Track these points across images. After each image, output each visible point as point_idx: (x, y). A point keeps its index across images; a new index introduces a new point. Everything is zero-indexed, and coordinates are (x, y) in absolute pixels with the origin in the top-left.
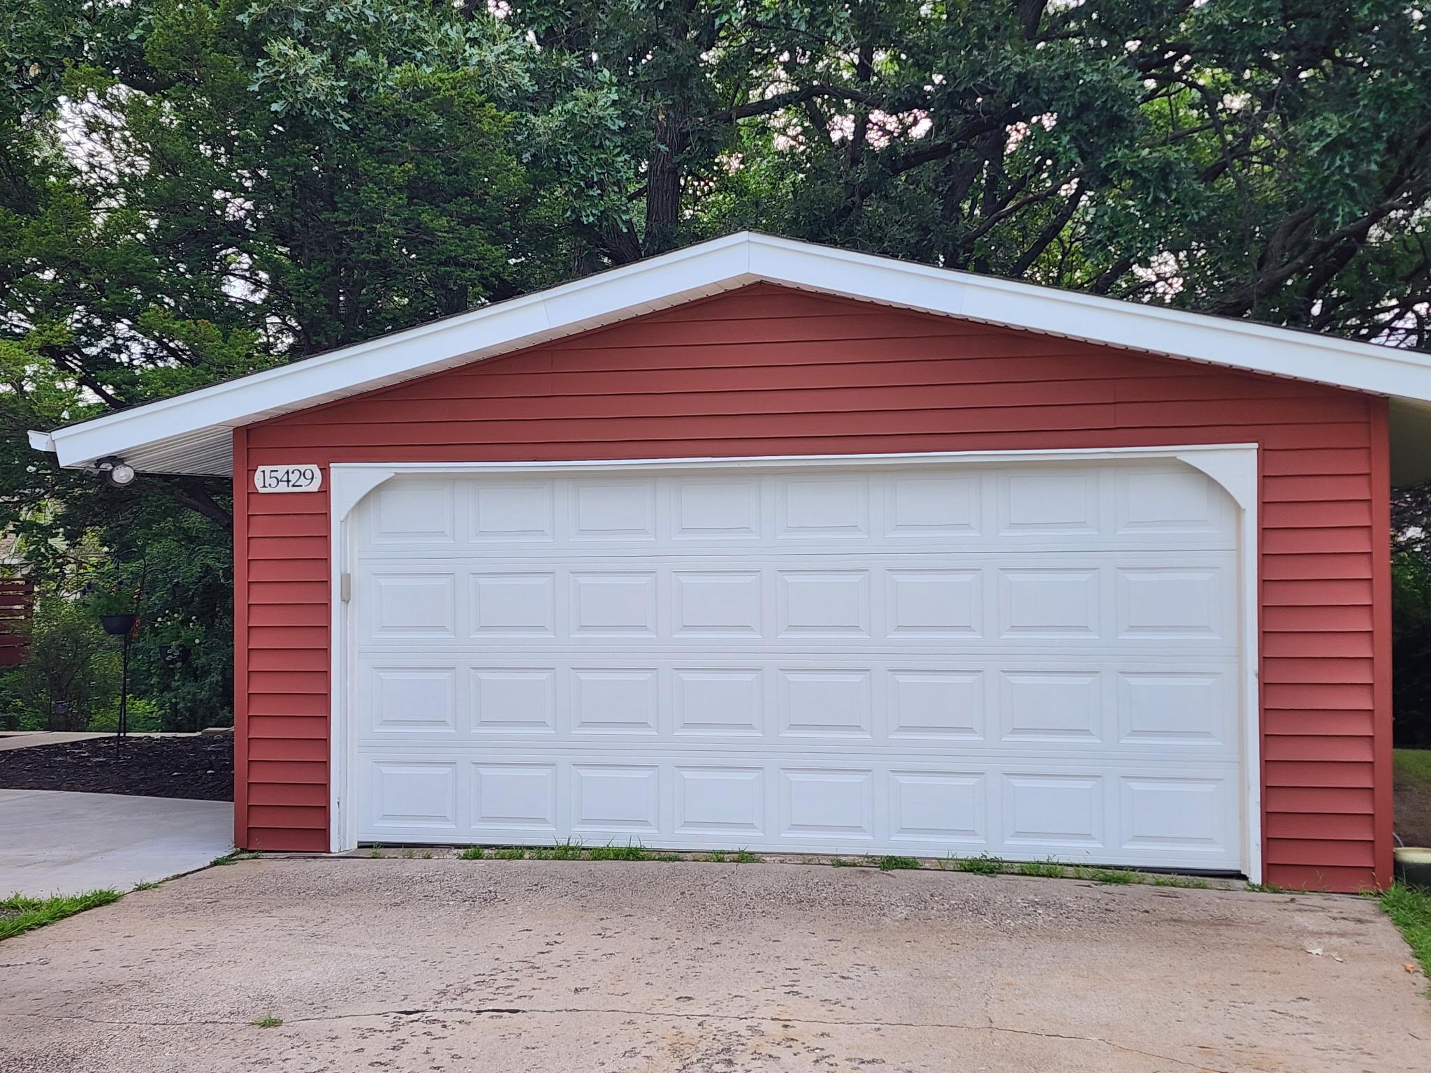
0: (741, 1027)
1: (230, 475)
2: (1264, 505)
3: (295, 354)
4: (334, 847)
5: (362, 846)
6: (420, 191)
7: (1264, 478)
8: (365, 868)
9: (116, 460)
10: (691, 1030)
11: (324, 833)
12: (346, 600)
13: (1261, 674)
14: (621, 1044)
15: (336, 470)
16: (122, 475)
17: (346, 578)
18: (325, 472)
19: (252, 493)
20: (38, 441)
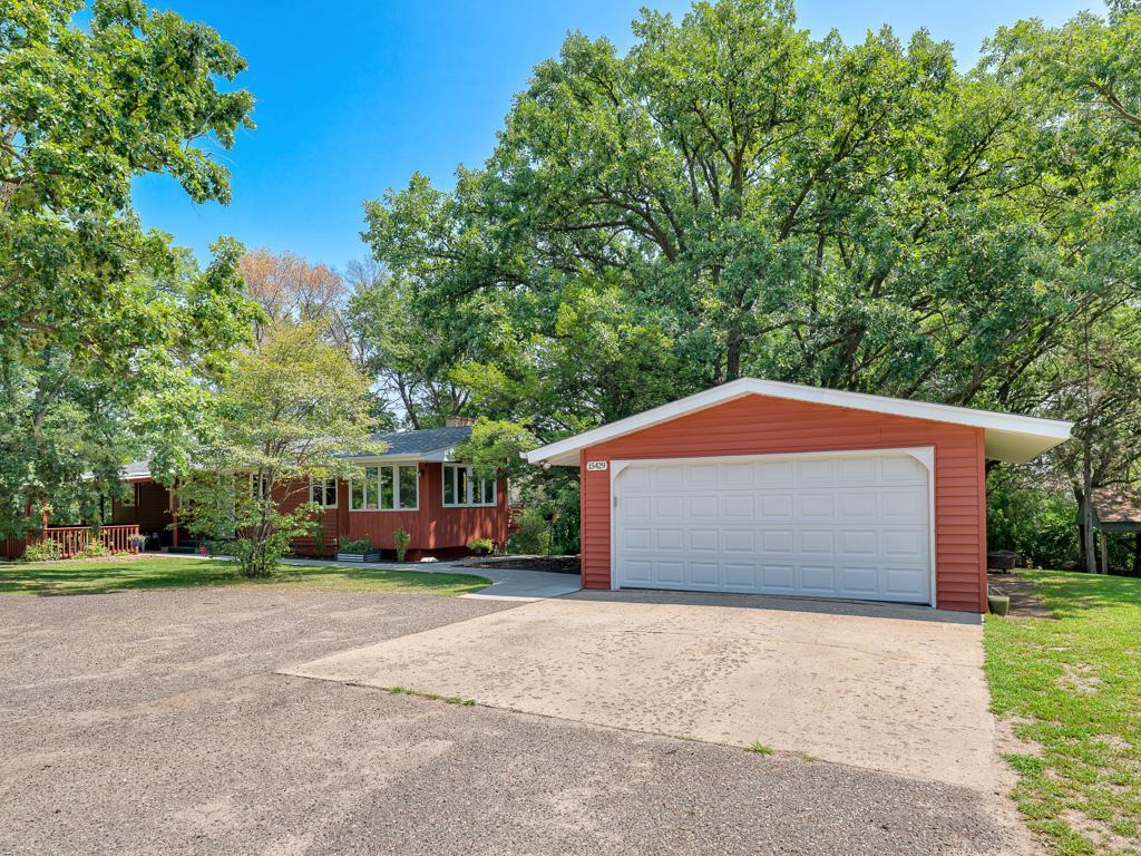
0: (732, 640)
1: (578, 465)
2: (937, 469)
3: (603, 424)
4: (612, 588)
5: (621, 588)
6: (642, 367)
7: (937, 459)
8: (620, 595)
9: (545, 461)
10: (715, 640)
11: (609, 583)
12: (615, 505)
13: (936, 531)
14: (693, 642)
15: (612, 462)
16: (547, 466)
17: (615, 499)
18: (608, 463)
19: (586, 471)
20: (522, 455)
